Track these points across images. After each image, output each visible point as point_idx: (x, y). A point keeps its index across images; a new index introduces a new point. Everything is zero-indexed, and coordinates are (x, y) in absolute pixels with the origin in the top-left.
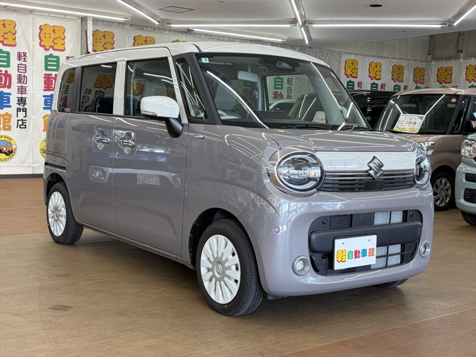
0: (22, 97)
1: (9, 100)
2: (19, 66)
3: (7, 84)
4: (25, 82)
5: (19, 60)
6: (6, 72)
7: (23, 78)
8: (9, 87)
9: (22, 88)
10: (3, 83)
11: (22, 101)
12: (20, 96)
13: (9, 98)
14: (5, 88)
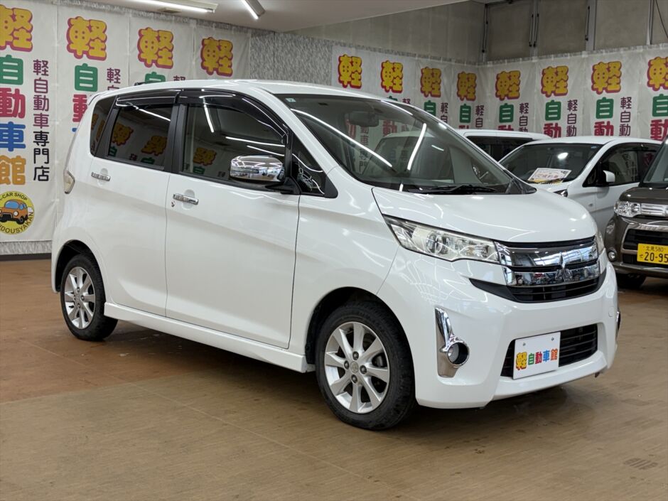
0: (41, 132)
1: (21, 137)
2: (37, 82)
3: (19, 111)
4: (46, 108)
5: (37, 72)
6: (17, 91)
7: (43, 101)
8: (22, 115)
9: (41, 118)
10: (12, 109)
11: (41, 137)
12: (38, 129)
13: (21, 133)
14: (15, 117)
